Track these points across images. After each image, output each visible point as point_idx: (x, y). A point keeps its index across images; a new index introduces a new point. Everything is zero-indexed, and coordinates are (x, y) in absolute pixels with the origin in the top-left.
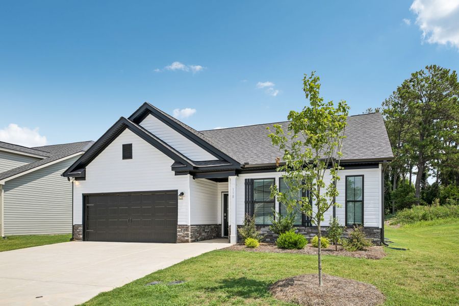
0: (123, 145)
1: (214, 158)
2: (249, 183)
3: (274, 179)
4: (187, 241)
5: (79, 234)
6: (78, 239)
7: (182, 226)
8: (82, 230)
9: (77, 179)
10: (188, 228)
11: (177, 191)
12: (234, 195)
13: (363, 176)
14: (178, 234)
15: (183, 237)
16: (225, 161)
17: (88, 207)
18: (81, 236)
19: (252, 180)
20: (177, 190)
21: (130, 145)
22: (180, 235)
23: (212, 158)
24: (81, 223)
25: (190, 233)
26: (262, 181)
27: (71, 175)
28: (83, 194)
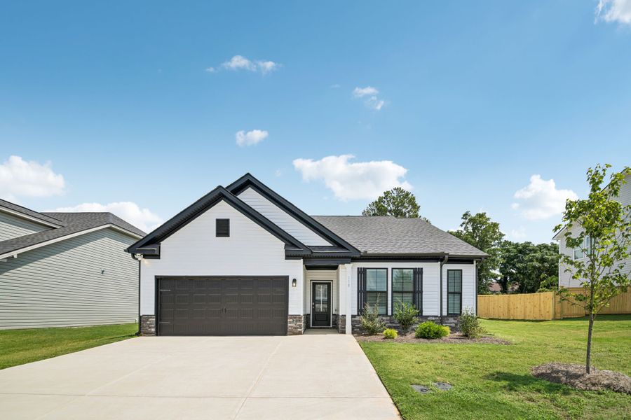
0: (218, 220)
1: (327, 244)
2: (362, 273)
3: (387, 269)
4: (300, 333)
5: (150, 328)
6: (149, 334)
7: (294, 317)
8: (154, 322)
9: (145, 256)
10: (301, 318)
11: (287, 278)
12: (350, 283)
13: (461, 270)
14: (289, 325)
15: (295, 328)
16: (342, 247)
17: (161, 293)
18: (153, 330)
19: (365, 269)
20: (288, 276)
21: (227, 221)
22: (291, 327)
23: (326, 243)
24: (152, 312)
25: (302, 324)
26: (375, 270)
27: (139, 251)
28: (156, 276)
